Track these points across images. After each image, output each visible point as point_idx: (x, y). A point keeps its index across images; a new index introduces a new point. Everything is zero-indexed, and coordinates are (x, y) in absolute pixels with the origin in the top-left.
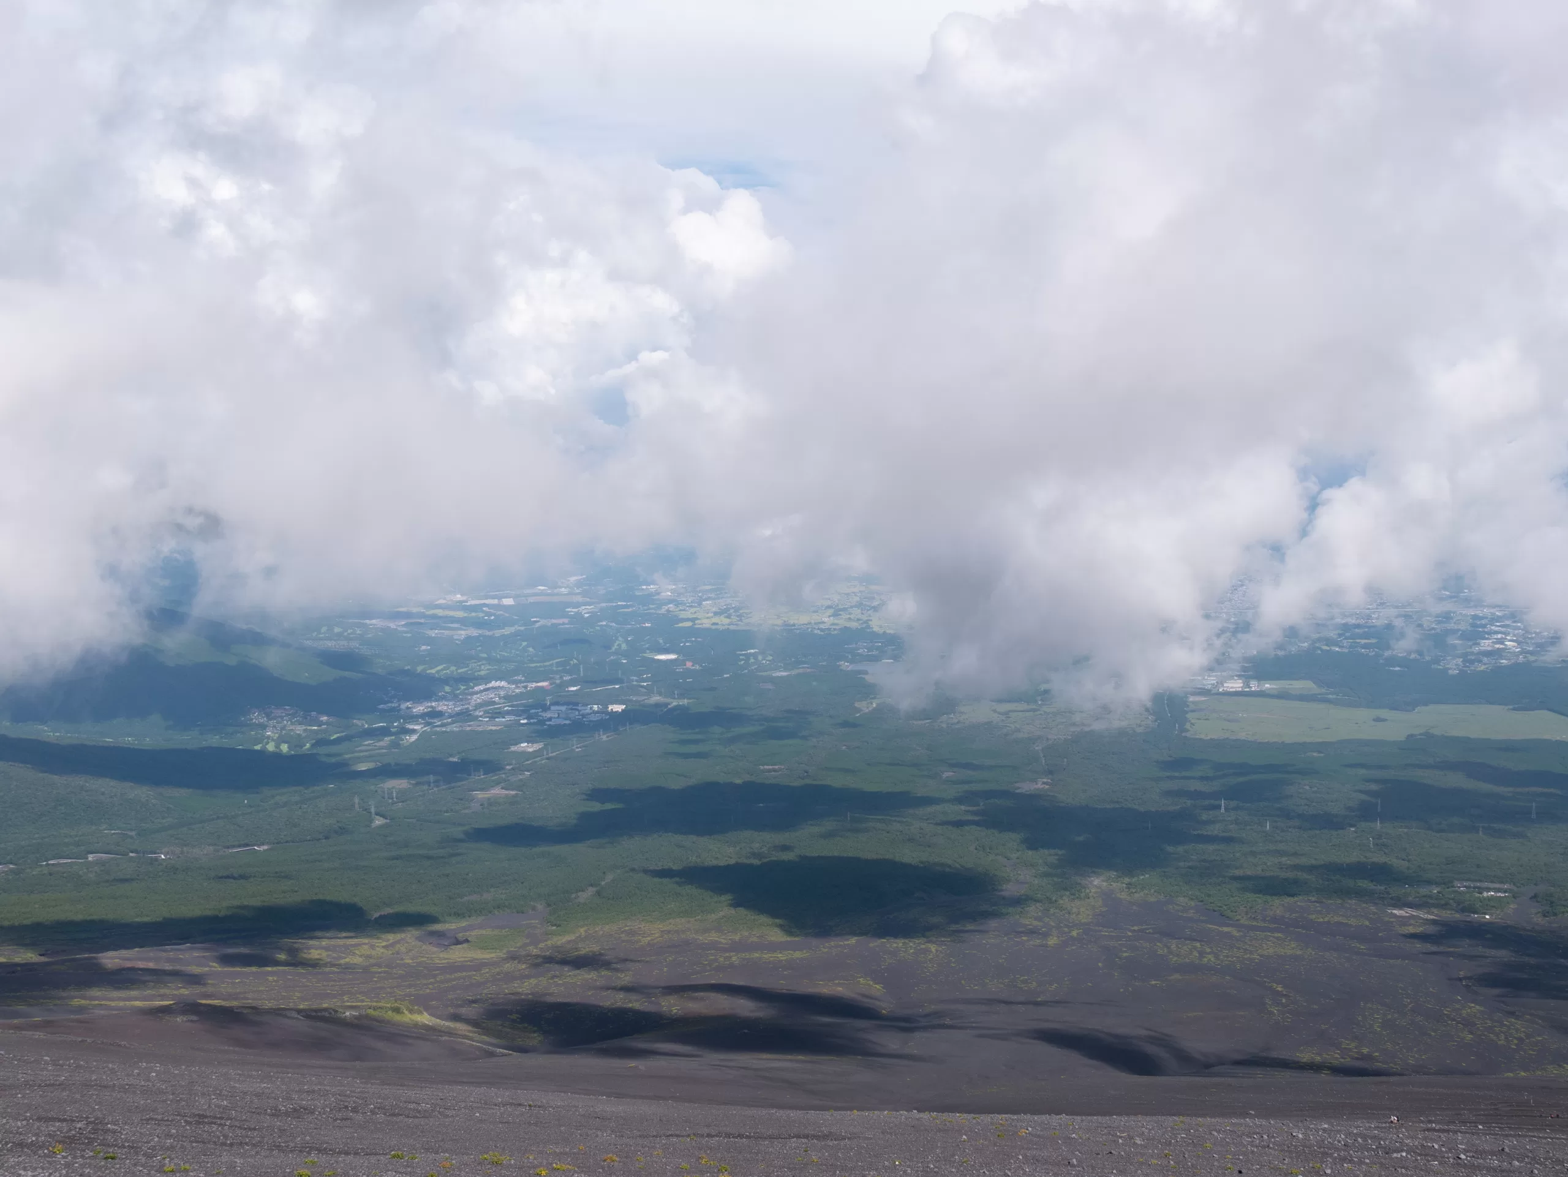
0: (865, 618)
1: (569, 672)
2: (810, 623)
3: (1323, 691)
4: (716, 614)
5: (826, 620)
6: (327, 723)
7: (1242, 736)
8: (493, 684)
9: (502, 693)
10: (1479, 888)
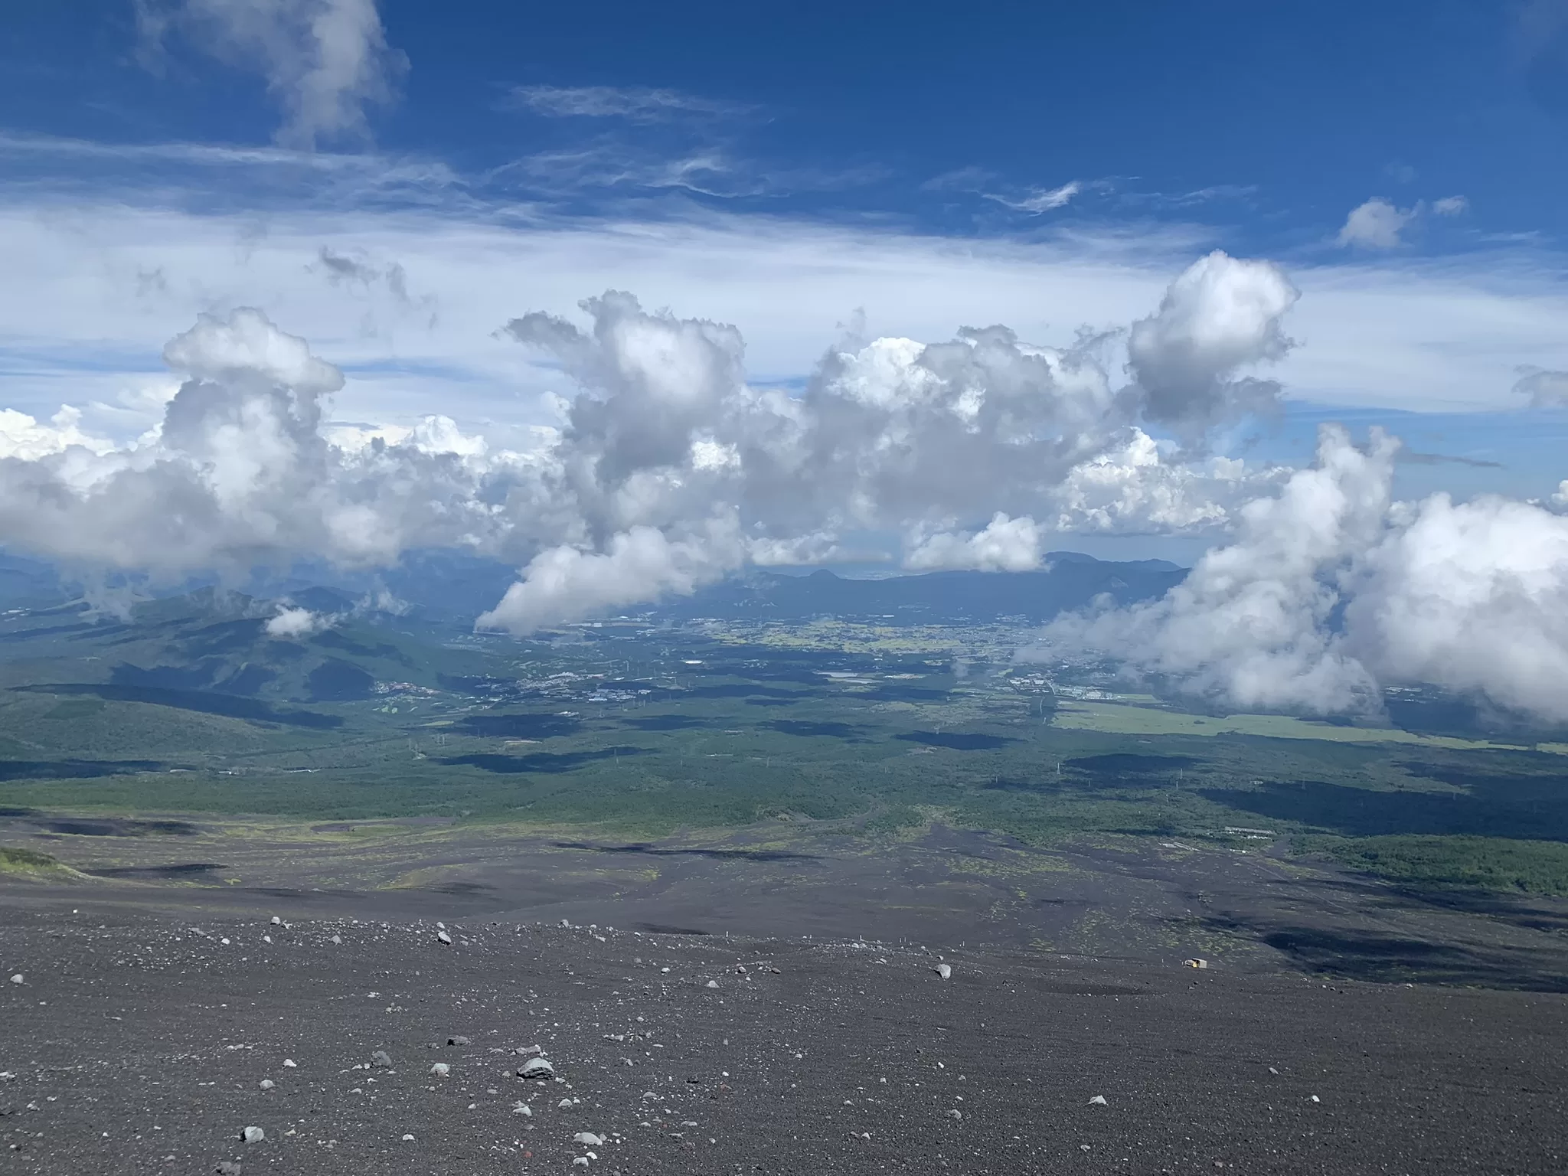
0: (839, 643)
1: (619, 669)
2: (801, 645)
3: (1160, 702)
4: (738, 637)
5: (813, 643)
6: (432, 695)
7: (1093, 728)
8: (564, 674)
9: (567, 680)
10: (1244, 832)
